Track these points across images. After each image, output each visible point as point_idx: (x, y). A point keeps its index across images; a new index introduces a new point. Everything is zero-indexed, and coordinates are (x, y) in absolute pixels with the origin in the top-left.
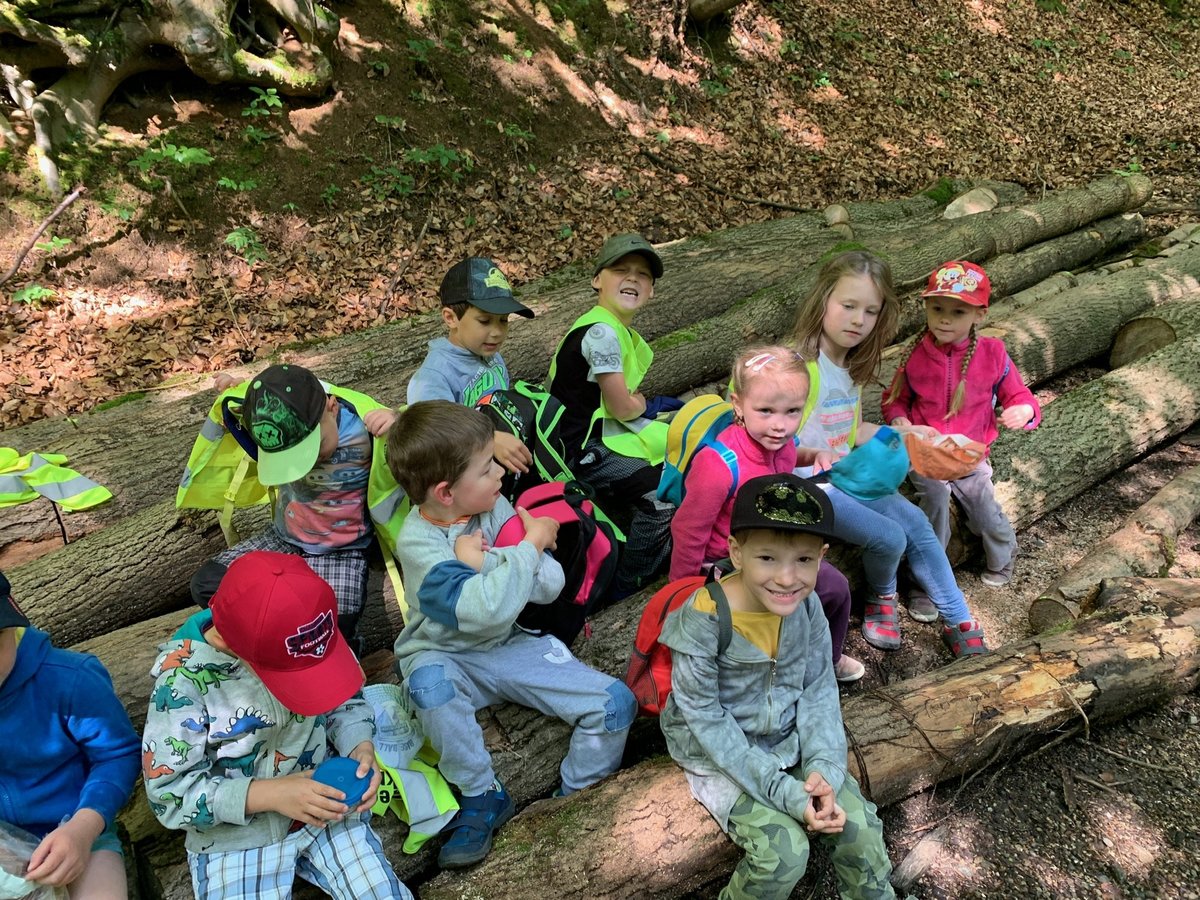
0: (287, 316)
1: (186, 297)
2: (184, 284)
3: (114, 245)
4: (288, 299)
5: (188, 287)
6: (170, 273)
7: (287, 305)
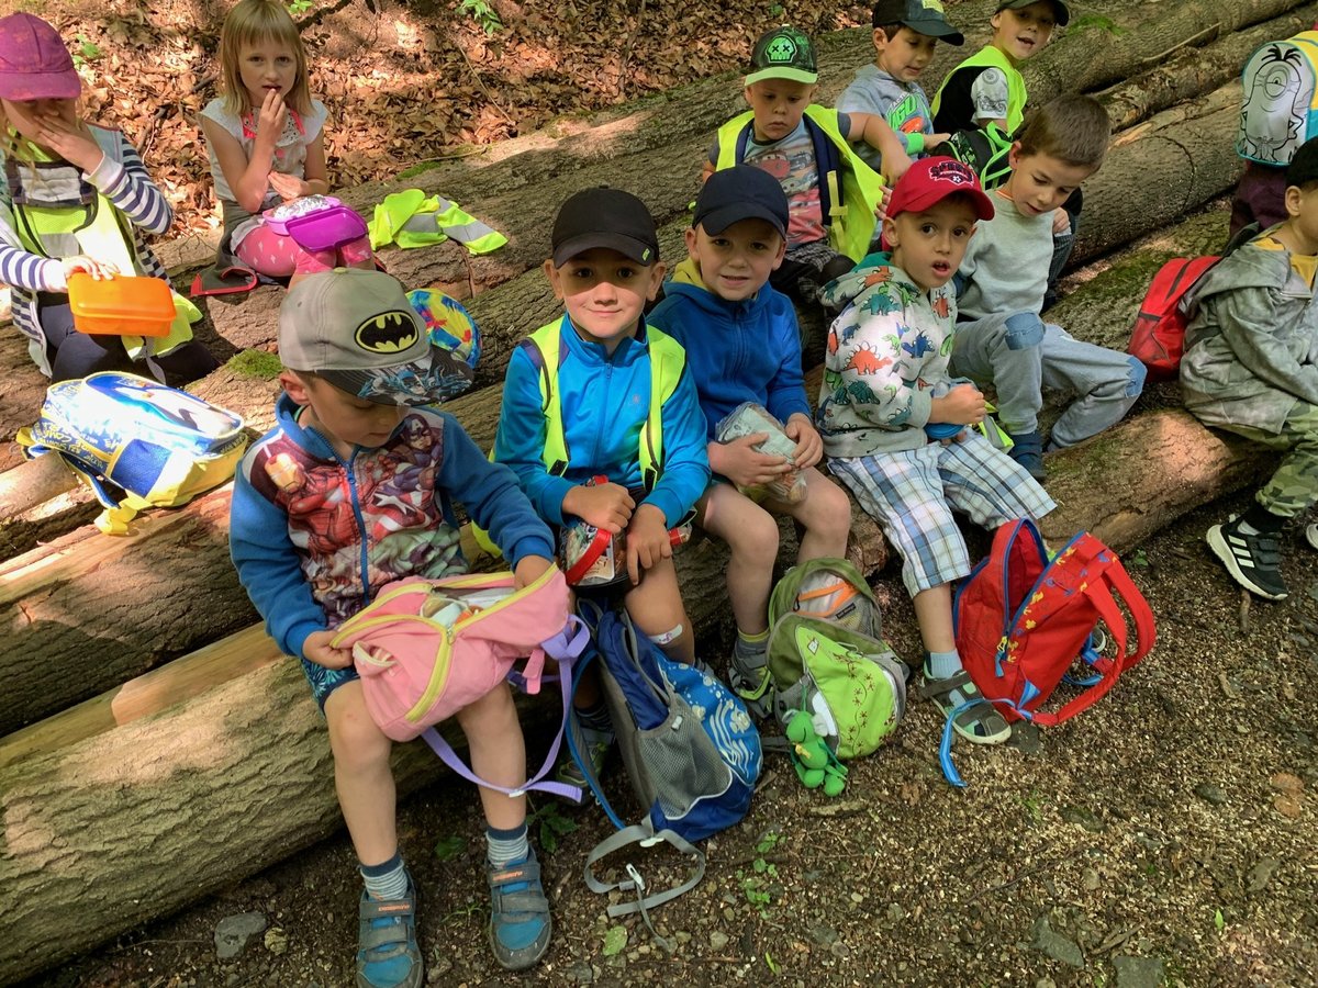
0: (534, 91)
1: (423, 72)
2: (417, 57)
3: (342, 12)
4: (528, 74)
5: (422, 60)
6: (400, 43)
7: (528, 80)
